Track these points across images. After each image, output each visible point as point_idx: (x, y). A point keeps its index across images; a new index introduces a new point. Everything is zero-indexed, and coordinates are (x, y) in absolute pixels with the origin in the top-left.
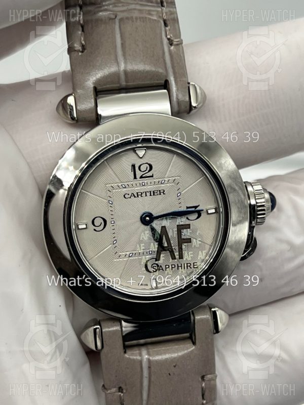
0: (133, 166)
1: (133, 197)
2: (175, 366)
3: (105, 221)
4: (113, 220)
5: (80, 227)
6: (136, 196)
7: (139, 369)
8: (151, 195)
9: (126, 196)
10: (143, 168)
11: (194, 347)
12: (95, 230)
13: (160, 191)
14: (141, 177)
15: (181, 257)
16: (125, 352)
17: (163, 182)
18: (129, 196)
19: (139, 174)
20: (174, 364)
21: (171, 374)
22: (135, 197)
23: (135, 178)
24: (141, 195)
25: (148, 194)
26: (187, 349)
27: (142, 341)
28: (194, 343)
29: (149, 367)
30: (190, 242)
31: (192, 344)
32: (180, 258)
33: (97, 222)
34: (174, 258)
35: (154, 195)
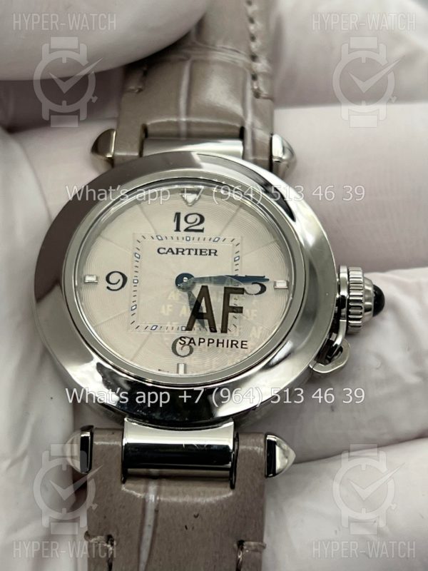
0: (178, 215)
1: (170, 254)
2: (196, 517)
3: (125, 279)
4: (136, 278)
5: (88, 279)
6: (175, 252)
7: (140, 512)
8: (196, 254)
9: (161, 251)
10: (191, 219)
11: (231, 494)
12: (108, 288)
13: (210, 250)
14: (187, 230)
15: (224, 330)
16: (124, 482)
17: (216, 240)
18: (166, 251)
19: (183, 225)
20: (196, 513)
21: (188, 527)
22: (173, 253)
23: (178, 229)
24: (182, 252)
25: (193, 252)
26: (220, 493)
27: (154, 471)
28: (233, 487)
29: (156, 511)
30: (241, 312)
31: (229, 488)
32: (222, 332)
33: (113, 278)
34: (213, 329)
35: (201, 254)
